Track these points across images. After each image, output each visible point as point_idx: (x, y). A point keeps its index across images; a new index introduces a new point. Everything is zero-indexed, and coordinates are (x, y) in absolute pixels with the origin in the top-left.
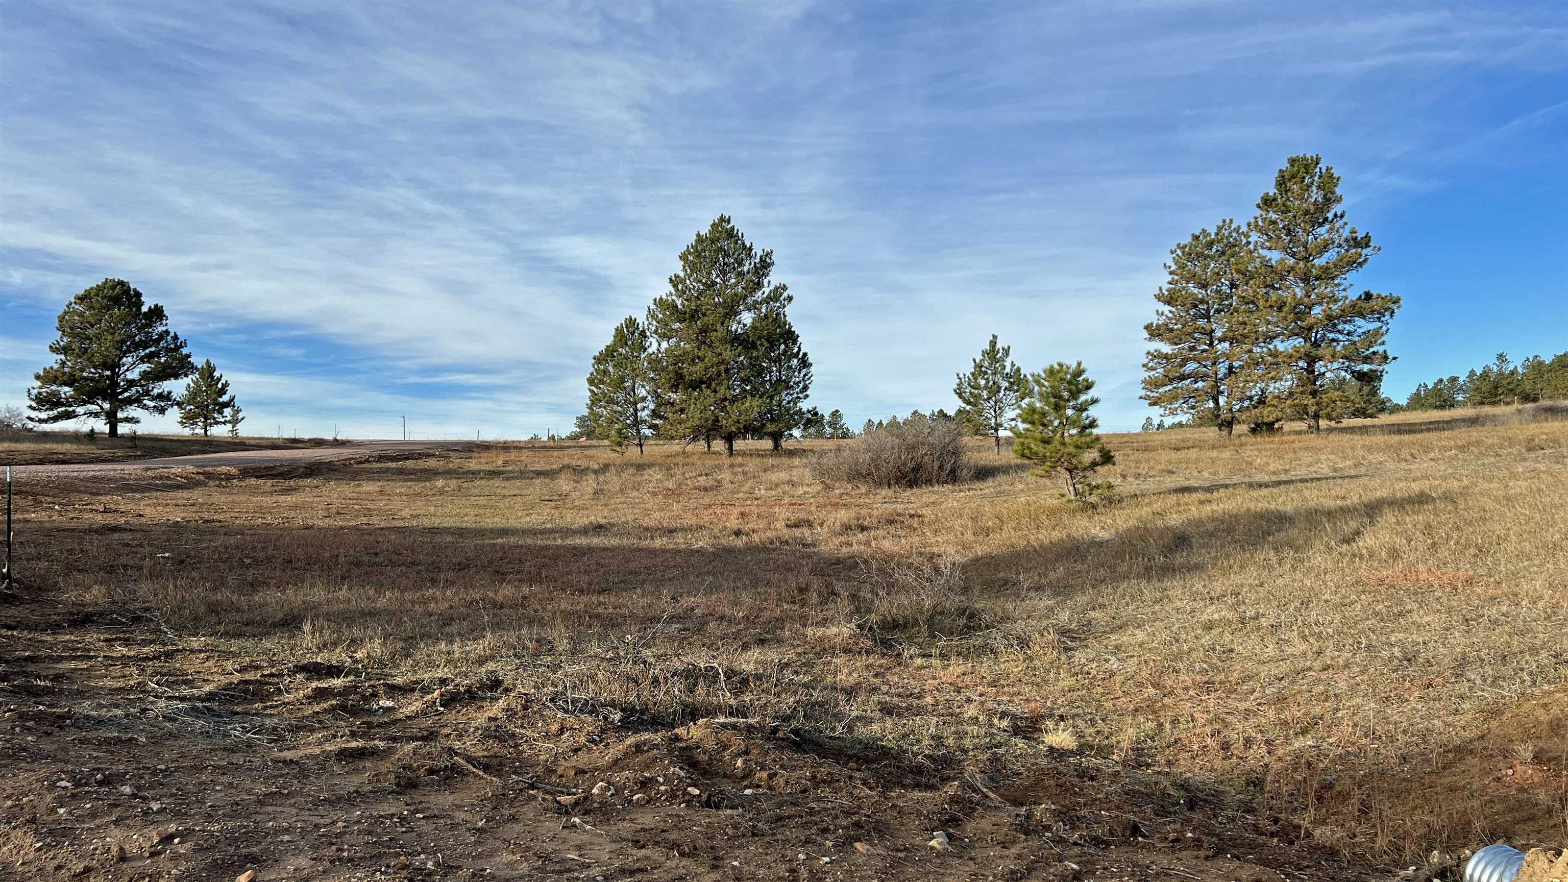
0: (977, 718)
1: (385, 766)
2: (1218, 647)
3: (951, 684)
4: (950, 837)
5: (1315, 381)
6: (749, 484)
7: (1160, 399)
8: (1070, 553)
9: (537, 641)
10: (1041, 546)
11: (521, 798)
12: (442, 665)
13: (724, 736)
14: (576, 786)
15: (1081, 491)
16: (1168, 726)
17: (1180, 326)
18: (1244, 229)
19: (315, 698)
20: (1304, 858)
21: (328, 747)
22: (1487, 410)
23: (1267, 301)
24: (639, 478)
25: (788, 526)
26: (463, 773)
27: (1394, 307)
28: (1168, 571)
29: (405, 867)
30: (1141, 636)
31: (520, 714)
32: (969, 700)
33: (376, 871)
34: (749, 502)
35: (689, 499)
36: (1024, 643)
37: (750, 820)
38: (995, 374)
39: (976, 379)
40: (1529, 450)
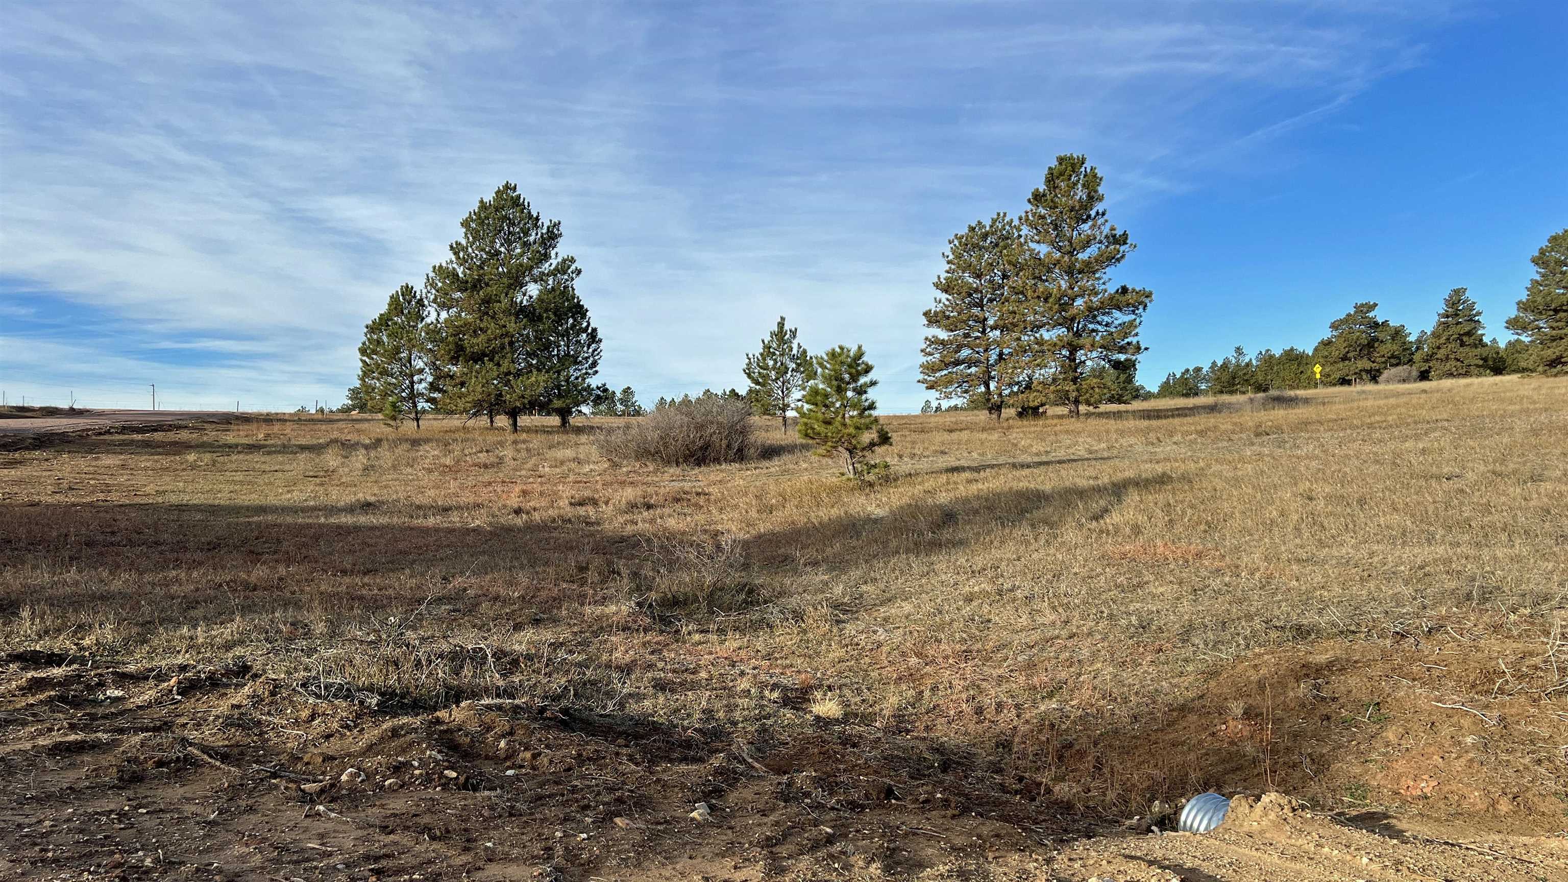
0: (749, 691)
1: (106, 760)
2: (977, 618)
3: (726, 658)
4: (712, 808)
5: (1076, 368)
6: (533, 461)
7: (936, 383)
8: (846, 530)
9: (291, 624)
10: (820, 523)
11: (261, 788)
12: (182, 652)
13: (487, 719)
14: (323, 773)
15: (860, 470)
16: (927, 694)
17: (956, 314)
18: (1016, 222)
19: (30, 689)
20: (1041, 813)
21: (41, 741)
22: (1226, 398)
23: (1035, 292)
24: (413, 454)
25: (571, 504)
26: (196, 764)
27: (1147, 301)
28: (936, 546)
29: (119, 865)
30: (908, 607)
31: (267, 701)
32: (742, 674)
33: (83, 871)
34: (531, 480)
35: (468, 476)
36: (798, 616)
37: (508, 800)
38: (782, 355)
39: (764, 359)
40: (1257, 435)
